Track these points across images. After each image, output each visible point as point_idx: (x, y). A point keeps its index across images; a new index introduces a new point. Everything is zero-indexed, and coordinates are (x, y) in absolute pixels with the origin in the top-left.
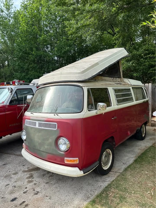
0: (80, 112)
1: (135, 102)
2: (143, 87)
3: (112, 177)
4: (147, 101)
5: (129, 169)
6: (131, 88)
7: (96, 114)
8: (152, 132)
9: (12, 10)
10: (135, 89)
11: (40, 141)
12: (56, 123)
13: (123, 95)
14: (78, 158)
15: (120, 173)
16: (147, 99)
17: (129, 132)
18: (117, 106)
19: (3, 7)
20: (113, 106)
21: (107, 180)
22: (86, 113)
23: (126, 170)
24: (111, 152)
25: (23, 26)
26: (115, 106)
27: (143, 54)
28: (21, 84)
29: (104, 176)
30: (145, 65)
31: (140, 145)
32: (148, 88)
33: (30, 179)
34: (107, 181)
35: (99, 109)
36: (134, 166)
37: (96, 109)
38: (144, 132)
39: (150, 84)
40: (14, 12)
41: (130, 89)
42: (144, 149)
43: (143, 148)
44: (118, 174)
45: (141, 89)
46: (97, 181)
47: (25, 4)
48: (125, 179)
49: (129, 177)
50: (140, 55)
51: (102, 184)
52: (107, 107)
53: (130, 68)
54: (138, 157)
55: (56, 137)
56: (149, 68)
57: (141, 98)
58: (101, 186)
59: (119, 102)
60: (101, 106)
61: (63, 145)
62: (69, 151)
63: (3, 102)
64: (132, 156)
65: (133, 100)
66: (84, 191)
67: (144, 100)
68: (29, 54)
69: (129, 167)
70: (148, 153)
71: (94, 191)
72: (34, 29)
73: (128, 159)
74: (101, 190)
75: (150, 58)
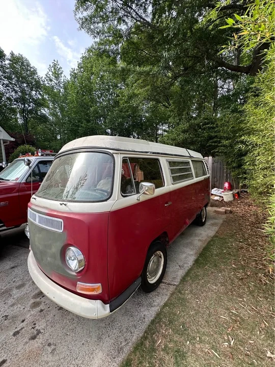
0: (106, 200)
1: (195, 180)
2: (203, 161)
3: (163, 295)
4: (209, 178)
5: (189, 278)
6: (190, 160)
7: (136, 202)
8: (212, 214)
9: (62, 79)
10: (194, 163)
11: (41, 248)
12: (61, 220)
13: (181, 170)
14: (100, 284)
15: (175, 287)
16: (208, 175)
17: (187, 220)
18: (172, 186)
19: (51, 75)
20: (168, 185)
21: (155, 304)
22: (117, 202)
23: (183, 280)
24: (162, 254)
25: (72, 96)
26: (169, 186)
27: (201, 124)
28: (47, 155)
29: (152, 293)
30: (203, 137)
31: (201, 234)
32: (208, 161)
33: (38, 300)
34: (155, 306)
35: (144, 193)
36: (195, 273)
37: (138, 192)
38: (204, 216)
39: (210, 158)
40: (64, 82)
41: (189, 162)
42: (206, 240)
43: (204, 239)
44: (172, 288)
45: (200, 163)
46: (140, 304)
47: (75, 73)
48: (183, 302)
49: (189, 296)
50: (198, 125)
51: (146, 313)
52: (156, 188)
53: (187, 140)
54: (200, 254)
55: (62, 245)
56: (208, 140)
57: (202, 174)
58: (144, 318)
59: (175, 179)
60: (146, 188)
61: (73, 260)
62: (83, 273)
63: (17, 179)
64: (192, 253)
65: (193, 176)
66: (115, 331)
67: (205, 176)
68: (78, 126)
69: (188, 274)
70: (211, 247)
71: (133, 331)
72: (85, 99)
73: (186, 258)
74: (144, 327)
75: (209, 128)
